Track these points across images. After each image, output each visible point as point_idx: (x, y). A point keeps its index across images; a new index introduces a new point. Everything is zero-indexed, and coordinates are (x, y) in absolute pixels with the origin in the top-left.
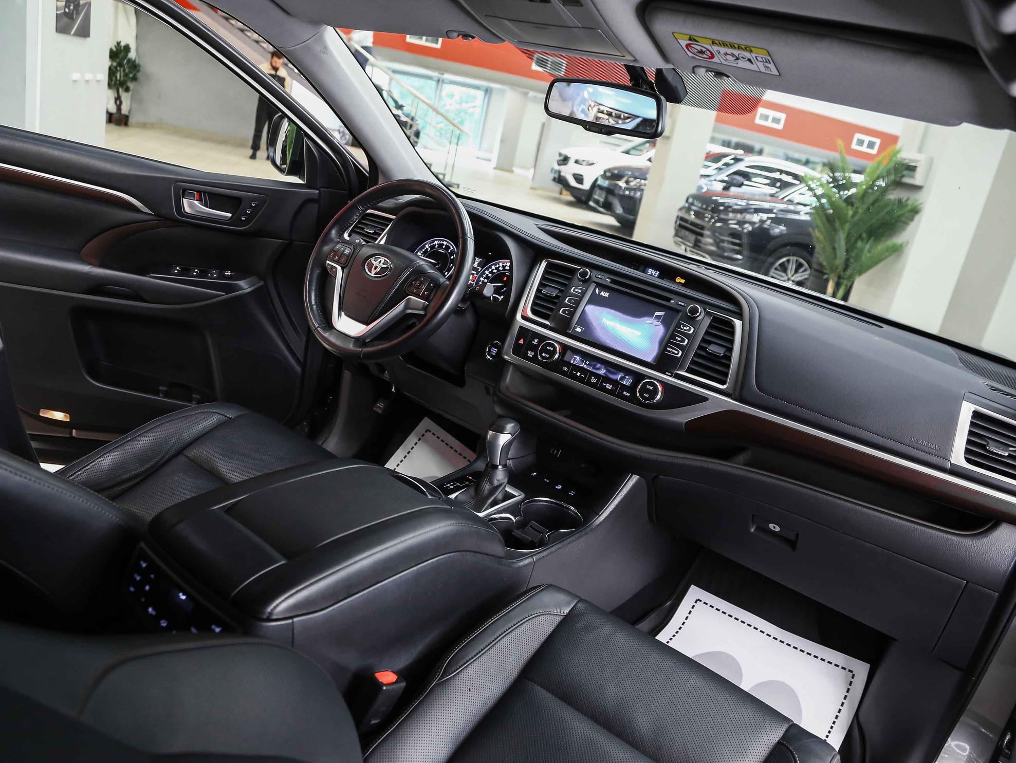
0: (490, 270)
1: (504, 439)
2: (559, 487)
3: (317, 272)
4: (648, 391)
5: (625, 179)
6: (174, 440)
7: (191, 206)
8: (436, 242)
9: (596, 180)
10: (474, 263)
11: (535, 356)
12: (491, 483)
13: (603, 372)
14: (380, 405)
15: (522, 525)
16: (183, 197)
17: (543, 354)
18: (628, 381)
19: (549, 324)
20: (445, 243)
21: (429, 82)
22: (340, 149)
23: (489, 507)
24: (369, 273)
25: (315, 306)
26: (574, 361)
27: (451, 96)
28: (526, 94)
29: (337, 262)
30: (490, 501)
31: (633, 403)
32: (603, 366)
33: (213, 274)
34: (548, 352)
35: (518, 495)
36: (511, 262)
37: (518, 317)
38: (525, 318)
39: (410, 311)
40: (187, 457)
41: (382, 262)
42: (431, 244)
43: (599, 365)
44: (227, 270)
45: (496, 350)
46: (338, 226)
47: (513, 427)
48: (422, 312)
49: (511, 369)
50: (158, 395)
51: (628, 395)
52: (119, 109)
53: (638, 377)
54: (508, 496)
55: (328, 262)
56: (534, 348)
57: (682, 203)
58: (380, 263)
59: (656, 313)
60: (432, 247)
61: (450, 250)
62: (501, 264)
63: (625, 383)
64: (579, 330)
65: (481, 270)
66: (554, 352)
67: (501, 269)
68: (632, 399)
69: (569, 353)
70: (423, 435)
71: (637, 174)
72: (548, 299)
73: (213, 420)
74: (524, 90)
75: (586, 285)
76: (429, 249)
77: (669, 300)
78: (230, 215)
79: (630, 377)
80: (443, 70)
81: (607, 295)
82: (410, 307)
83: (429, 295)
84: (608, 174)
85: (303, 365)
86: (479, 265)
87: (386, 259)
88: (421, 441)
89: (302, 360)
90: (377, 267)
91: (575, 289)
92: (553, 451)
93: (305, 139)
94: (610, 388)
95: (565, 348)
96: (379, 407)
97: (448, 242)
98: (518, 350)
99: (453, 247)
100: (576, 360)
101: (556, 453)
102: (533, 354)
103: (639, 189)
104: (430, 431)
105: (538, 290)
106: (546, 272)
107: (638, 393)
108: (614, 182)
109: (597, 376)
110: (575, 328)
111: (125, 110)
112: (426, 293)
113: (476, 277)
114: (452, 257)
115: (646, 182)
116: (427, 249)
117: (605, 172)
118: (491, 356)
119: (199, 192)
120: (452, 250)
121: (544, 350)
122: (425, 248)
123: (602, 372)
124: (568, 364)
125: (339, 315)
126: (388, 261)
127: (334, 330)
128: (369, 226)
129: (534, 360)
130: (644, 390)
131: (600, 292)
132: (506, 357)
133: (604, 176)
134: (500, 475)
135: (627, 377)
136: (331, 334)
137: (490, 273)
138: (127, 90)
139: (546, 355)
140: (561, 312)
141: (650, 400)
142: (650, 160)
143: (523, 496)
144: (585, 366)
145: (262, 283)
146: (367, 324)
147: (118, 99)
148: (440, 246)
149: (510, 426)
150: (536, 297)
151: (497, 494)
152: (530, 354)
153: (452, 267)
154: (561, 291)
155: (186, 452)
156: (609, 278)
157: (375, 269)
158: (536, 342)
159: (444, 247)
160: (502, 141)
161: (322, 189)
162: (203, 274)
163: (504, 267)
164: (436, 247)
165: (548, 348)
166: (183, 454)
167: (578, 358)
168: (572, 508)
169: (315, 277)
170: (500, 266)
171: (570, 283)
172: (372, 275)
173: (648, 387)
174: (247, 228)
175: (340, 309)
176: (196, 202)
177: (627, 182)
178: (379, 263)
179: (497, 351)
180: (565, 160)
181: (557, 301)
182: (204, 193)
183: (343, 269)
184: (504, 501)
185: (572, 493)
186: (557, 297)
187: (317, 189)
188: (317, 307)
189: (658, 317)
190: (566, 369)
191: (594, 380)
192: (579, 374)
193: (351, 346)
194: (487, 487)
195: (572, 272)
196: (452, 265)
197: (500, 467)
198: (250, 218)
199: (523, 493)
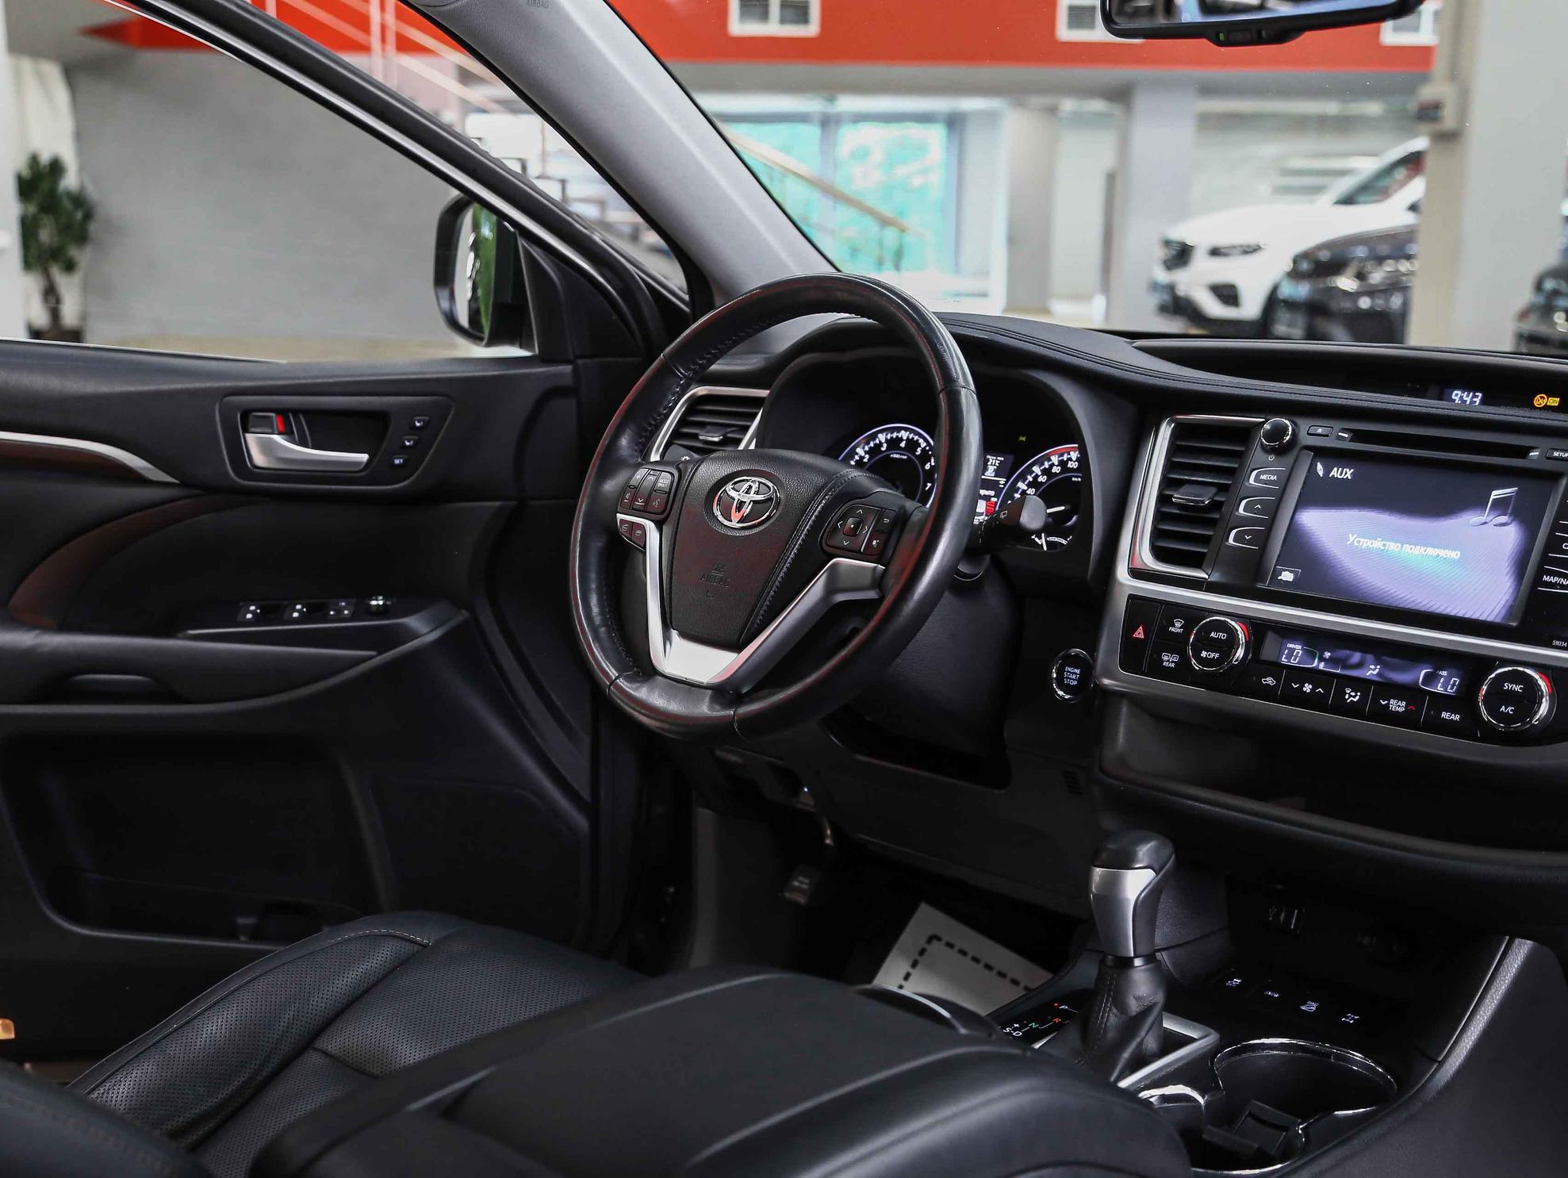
0: (1030, 478)
1: (1136, 882)
2: (1312, 1007)
3: (597, 545)
4: (1510, 699)
5: (1352, 270)
6: (288, 1016)
7: (267, 448)
8: (882, 437)
9: (1275, 290)
10: (985, 468)
11: (1184, 661)
12: (1122, 1007)
13: (1375, 672)
14: (801, 882)
15: (1225, 1113)
16: (246, 430)
17: (1204, 654)
18: (1446, 684)
19: (1207, 577)
20: (904, 435)
21: (801, 128)
22: (611, 255)
23: (1128, 1073)
24: (726, 523)
25: (603, 629)
26: (1289, 657)
27: (862, 154)
28: (1052, 110)
29: (643, 512)
30: (1126, 1055)
31: (1475, 739)
32: (1369, 657)
33: (339, 611)
34: (1213, 645)
35: (1199, 1039)
36: (1083, 450)
37: (1122, 573)
38: (1137, 573)
39: (841, 598)
40: (326, 1053)
41: (755, 487)
42: (868, 443)
43: (1356, 657)
44: (374, 596)
45: (1078, 671)
46: (633, 428)
47: (1156, 850)
48: (872, 595)
49: (1124, 710)
50: (233, 935)
51: (1457, 717)
52: (55, 314)
53: (1474, 667)
54: (1173, 1042)
55: (620, 516)
56: (1177, 644)
57: (1525, 296)
58: (748, 492)
59: (1494, 493)
60: (874, 451)
61: (919, 450)
62: (1055, 459)
63: (1440, 689)
64: (1287, 576)
65: (1007, 482)
66: (1232, 642)
67: (1056, 470)
68: (1471, 728)
69: (1271, 638)
70: (922, 952)
71: (1384, 249)
72: (1193, 514)
73: (381, 956)
74: (1047, 100)
75: (1289, 459)
76: (867, 456)
77: (1523, 452)
78: (364, 457)
79: (1454, 671)
80: (831, 90)
81: (1348, 473)
82: (841, 585)
83: (884, 547)
84: (1305, 266)
85: (591, 809)
86: (998, 473)
87: (763, 480)
88: (919, 967)
89: (585, 794)
90: (741, 504)
91: (1257, 476)
92: (1277, 916)
93: (522, 243)
94: (1401, 710)
95: (1259, 628)
96: (799, 890)
97: (911, 431)
98: (1134, 657)
99: (926, 440)
100: (1294, 654)
101: (1285, 918)
102: (1176, 658)
103: (1396, 285)
104: (939, 939)
105: (1163, 499)
106: (1174, 449)
107: (1483, 708)
108: (1322, 284)
109: (1360, 684)
110: (1278, 573)
111: (70, 314)
112: (874, 542)
113: (996, 503)
114: (927, 467)
115: (1417, 263)
116: (862, 458)
117: (1296, 260)
118: (1067, 689)
119: (282, 412)
120: (923, 450)
121: (1204, 642)
122: (857, 458)
123: (1372, 671)
124: (1276, 668)
125: (667, 638)
126: (770, 484)
127: (660, 678)
128: (709, 427)
129: (1182, 673)
130: (1497, 696)
131: (1328, 470)
132: (1106, 681)
133: (1295, 274)
134: (1142, 986)
135: (1444, 673)
136: (651, 690)
137: (1030, 485)
138: (69, 267)
139: (1212, 655)
140: (1231, 541)
141: (1523, 721)
142: (1413, 208)
143: (1212, 1038)
144: (1322, 666)
145: (463, 615)
146: (737, 647)
147: (51, 294)
148: (893, 444)
149: (1144, 851)
150: (1159, 516)
151: (1143, 1033)
152: (1169, 660)
153: (931, 489)
154: (1223, 489)
155: (323, 1043)
156: (1344, 430)
157: (739, 509)
158: (1177, 627)
159: (903, 445)
160: (1012, 241)
161: (580, 362)
162: (316, 611)
163: (1063, 464)
164: (883, 449)
165: (1212, 634)
166: (315, 1049)
167: (1298, 648)
168: (1358, 1056)
169: (593, 560)
170: (1053, 465)
171: (1242, 465)
172: (734, 524)
173: (1507, 686)
174: (413, 482)
175: (667, 624)
176: (277, 438)
177: (1361, 276)
178: (746, 493)
179: (1081, 672)
180: (1181, 255)
181: (1217, 516)
182: (296, 412)
183: (659, 525)
184: (1163, 1052)
185: (1350, 1019)
186: (1216, 506)
187: (567, 362)
188: (609, 632)
189: (1501, 505)
190: (1270, 681)
191: (1352, 696)
192: (1307, 688)
193: (704, 709)
194: (1112, 1019)
195: (1244, 434)
196: (929, 485)
197: (1138, 962)
198: (414, 457)
199: (1212, 1031)
